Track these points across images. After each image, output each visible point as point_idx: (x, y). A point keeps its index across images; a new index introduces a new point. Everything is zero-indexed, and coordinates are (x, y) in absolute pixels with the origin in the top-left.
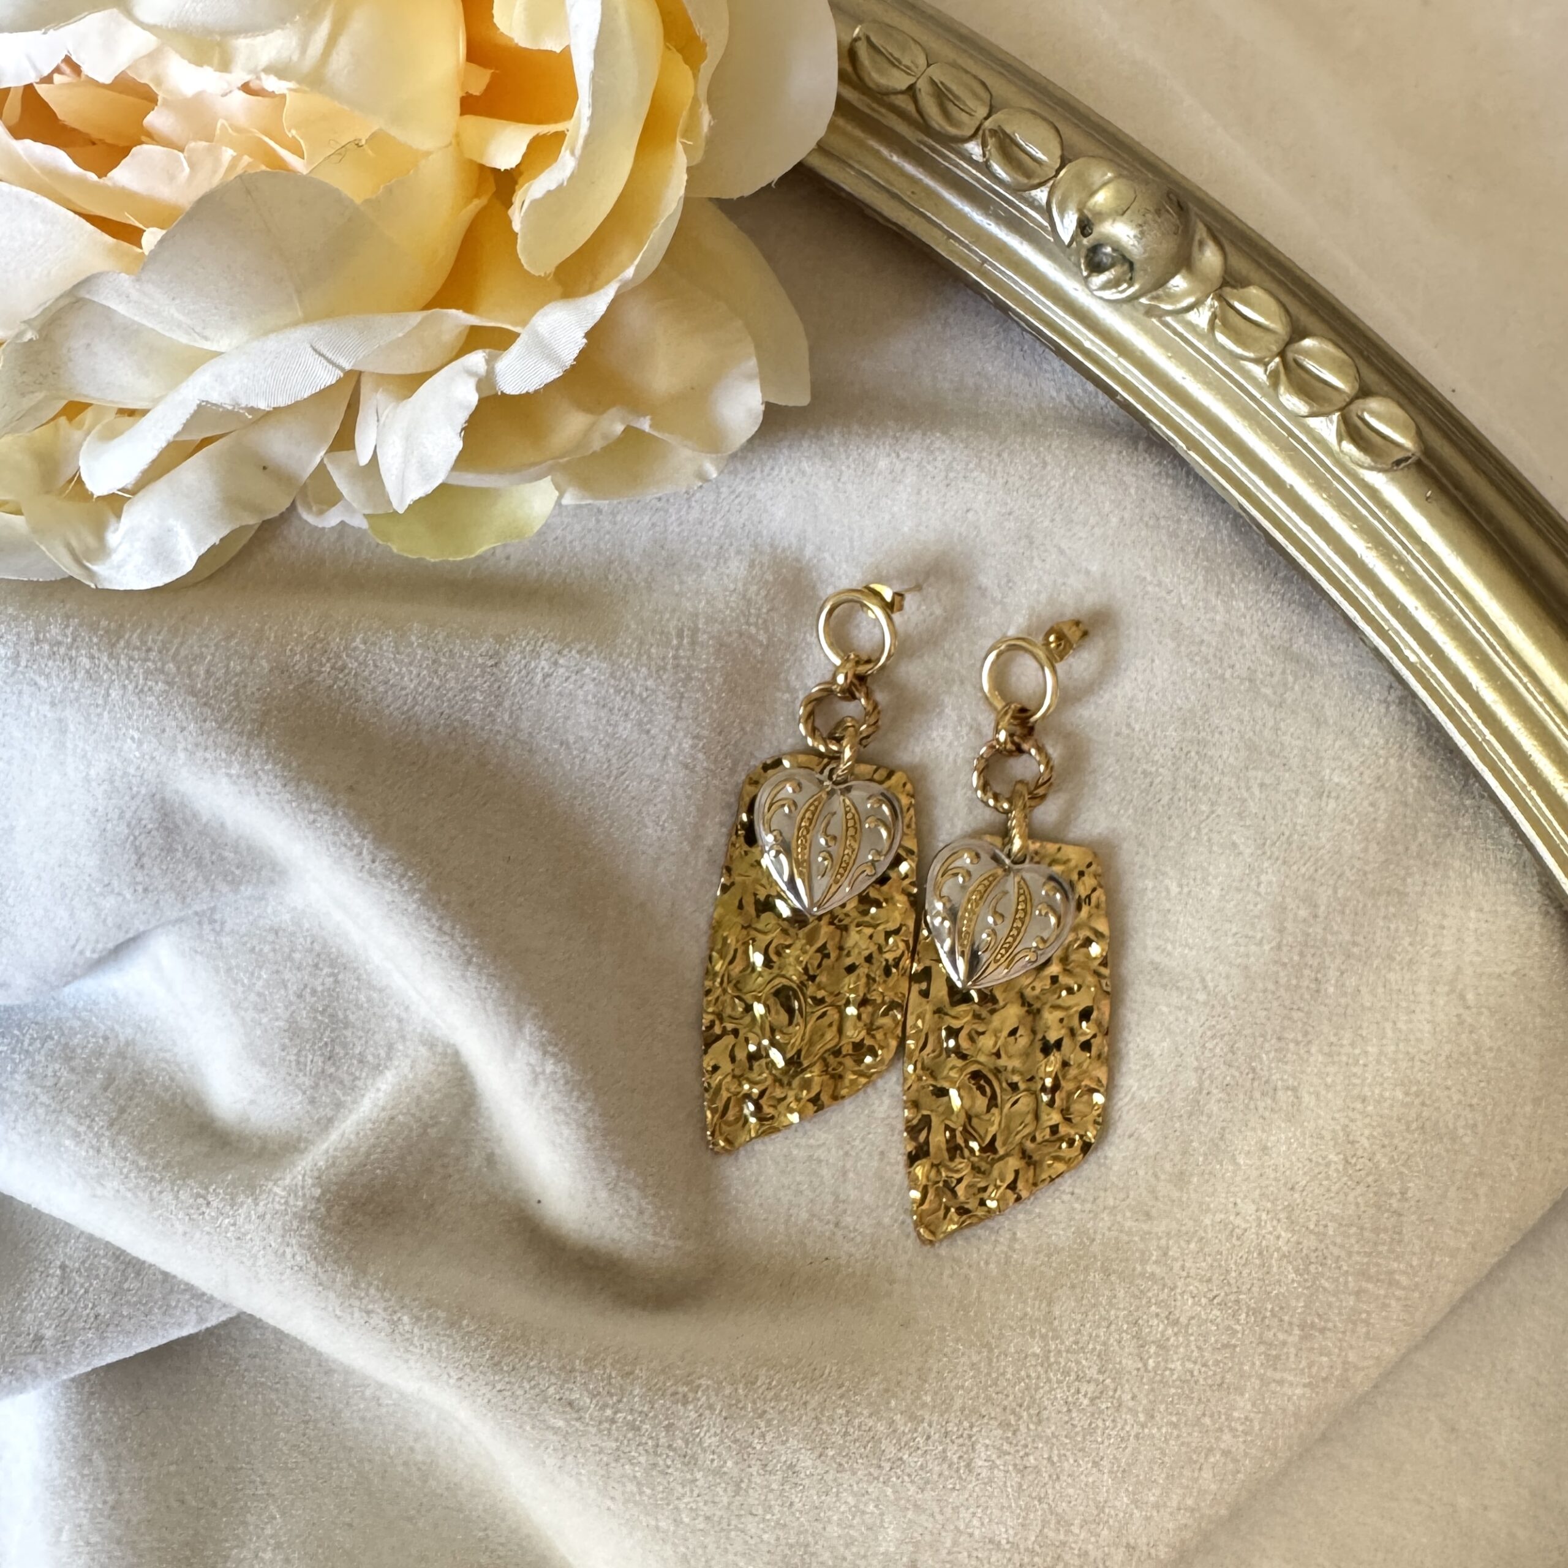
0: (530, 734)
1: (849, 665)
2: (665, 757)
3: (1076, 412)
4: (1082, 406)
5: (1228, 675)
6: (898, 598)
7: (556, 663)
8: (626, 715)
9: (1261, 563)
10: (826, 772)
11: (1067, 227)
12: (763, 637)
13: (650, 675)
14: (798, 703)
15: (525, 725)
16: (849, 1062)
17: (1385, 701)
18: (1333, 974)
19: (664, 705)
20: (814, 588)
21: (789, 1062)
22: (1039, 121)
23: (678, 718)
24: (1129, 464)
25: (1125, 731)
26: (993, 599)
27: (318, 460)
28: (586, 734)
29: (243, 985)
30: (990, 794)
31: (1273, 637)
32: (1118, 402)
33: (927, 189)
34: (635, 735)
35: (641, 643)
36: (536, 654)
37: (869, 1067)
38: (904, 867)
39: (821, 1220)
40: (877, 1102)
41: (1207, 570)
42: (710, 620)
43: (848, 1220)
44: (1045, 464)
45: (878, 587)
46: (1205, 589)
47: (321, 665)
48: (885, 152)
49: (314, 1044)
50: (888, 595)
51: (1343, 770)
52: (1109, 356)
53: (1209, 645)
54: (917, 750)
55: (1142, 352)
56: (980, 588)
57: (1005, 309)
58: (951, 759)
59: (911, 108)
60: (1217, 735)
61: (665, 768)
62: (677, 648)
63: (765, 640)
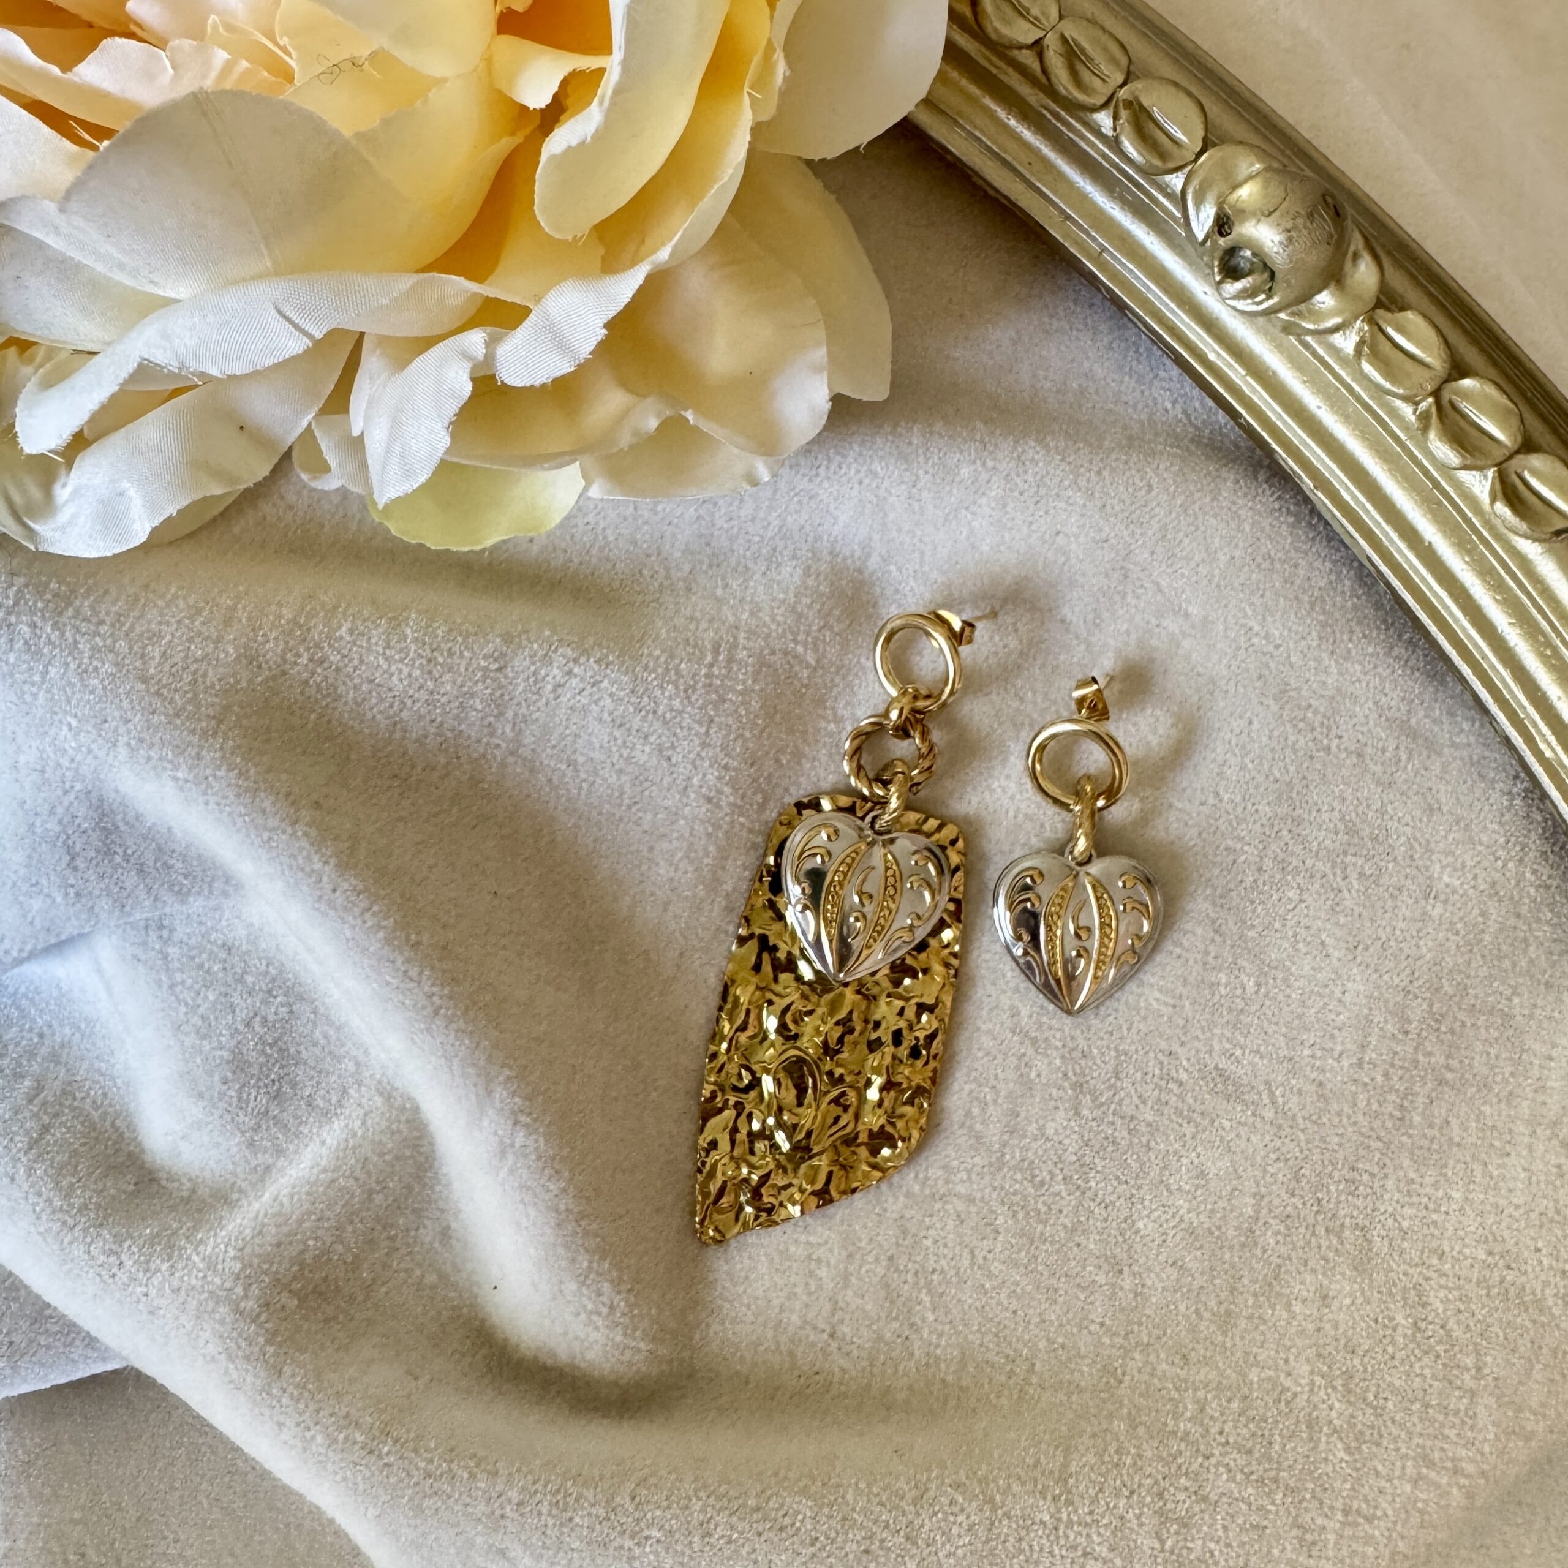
0: (533, 750)
1: (905, 700)
2: (686, 788)
3: (1191, 429)
4: (1199, 423)
5: (1334, 749)
6: (968, 630)
7: (570, 673)
8: (646, 737)
9: (1385, 621)
10: (868, 819)
11: (1202, 221)
12: (811, 658)
13: (677, 695)
14: (844, 735)
15: (528, 740)
16: (863, 1152)
17: (1510, 793)
18: (1421, 1101)
19: (690, 729)
20: (875, 605)
21: (795, 1148)
22: (1182, 95)
23: (704, 745)
24: (1246, 495)
25: (1211, 801)
26: (1077, 637)
27: (305, 423)
28: (597, 755)
29: (187, 1004)
31: (1390, 709)
32: (1240, 425)
33: (1044, 160)
34: (655, 760)
35: (672, 656)
36: (547, 660)
37: (888, 1160)
38: (947, 935)
39: (815, 1328)
41: (1323, 625)
42: (751, 633)
43: (846, 1330)
44: (1150, 488)
45: (945, 613)
46: (1319, 645)
47: (298, 655)
48: (1002, 114)
49: (259, 1079)
50: (957, 625)
51: (1455, 870)
52: (1237, 373)
53: (1316, 712)
54: (975, 801)
55: (1274, 373)
56: (1063, 621)
57: (1120, 307)
58: (1011, 814)
59: (1036, 66)
60: (1314, 814)
61: (685, 800)
62: (711, 665)
63: (813, 663)
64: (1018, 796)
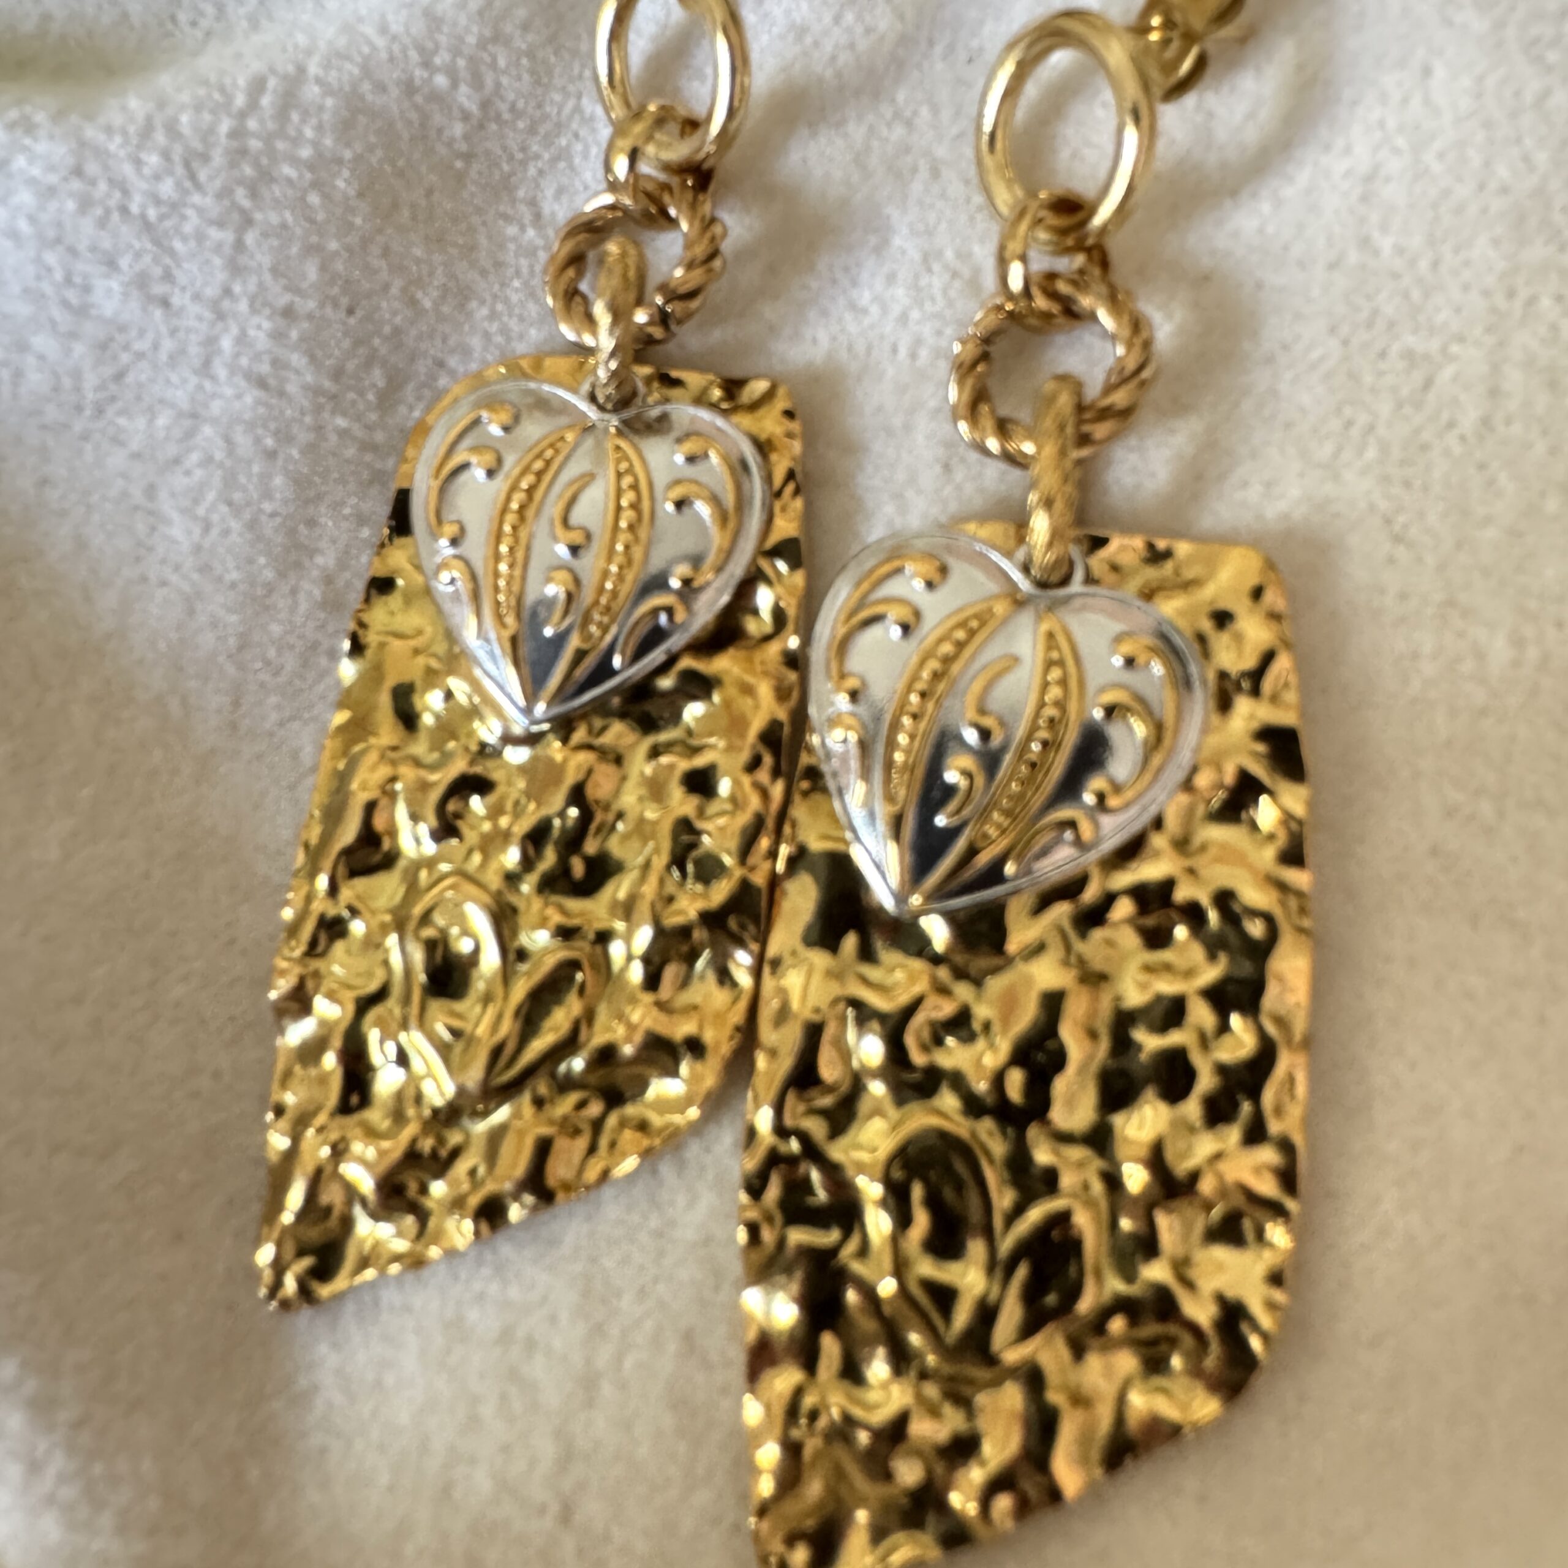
8: (111, 264)
12: (466, 98)
19: (200, 238)
23: (235, 269)
25: (1353, 257)
30: (988, 423)
34: (135, 307)
37: (660, 1107)
39: (524, 1502)
40: (681, 1200)
43: (592, 1507)
54: (823, 336)
58: (903, 351)
61: (208, 385)
62: (243, 115)
63: (474, 108)
64: (915, 314)
